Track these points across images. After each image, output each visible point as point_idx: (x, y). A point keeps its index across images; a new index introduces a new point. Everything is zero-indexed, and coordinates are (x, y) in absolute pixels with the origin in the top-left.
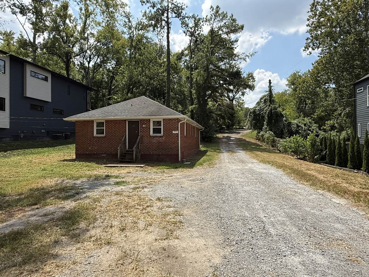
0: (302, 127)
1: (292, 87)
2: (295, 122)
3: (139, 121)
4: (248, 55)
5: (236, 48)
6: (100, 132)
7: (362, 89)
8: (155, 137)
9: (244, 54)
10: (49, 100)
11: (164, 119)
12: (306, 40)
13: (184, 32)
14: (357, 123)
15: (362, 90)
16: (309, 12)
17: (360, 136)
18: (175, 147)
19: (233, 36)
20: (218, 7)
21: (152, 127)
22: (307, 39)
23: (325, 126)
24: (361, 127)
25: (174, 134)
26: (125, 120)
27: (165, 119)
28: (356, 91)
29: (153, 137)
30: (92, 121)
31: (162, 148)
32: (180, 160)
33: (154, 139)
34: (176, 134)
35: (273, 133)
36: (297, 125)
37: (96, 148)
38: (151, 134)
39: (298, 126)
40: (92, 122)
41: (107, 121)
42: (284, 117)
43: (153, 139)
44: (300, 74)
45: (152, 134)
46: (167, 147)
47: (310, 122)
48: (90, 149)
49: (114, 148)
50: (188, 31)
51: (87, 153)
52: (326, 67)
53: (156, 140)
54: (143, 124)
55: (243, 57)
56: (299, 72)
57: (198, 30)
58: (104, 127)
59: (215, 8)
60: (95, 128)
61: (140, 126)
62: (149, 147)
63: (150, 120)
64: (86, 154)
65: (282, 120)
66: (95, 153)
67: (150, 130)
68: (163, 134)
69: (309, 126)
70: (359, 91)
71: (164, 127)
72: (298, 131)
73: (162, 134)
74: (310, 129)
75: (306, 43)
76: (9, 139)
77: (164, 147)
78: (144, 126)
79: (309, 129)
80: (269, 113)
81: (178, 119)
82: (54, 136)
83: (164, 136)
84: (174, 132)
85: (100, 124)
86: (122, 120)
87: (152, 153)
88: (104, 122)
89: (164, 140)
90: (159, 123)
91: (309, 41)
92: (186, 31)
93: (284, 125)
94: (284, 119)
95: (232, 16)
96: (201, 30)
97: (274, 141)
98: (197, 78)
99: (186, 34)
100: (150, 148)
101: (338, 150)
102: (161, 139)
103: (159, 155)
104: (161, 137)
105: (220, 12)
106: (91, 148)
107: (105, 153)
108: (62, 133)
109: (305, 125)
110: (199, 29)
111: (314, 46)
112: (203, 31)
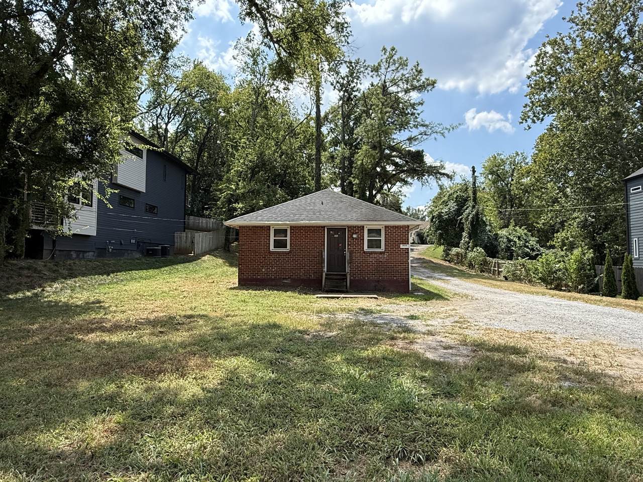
0: (515, 242)
1: (490, 176)
2: (504, 232)
3: (346, 228)
4: (448, 127)
5: (419, 114)
6: (279, 244)
7: (639, 188)
8: (371, 253)
9: (441, 126)
10: (143, 189)
11: (386, 227)
12: (524, 107)
13: (332, 84)
14: (632, 237)
15: (640, 190)
16: (532, 66)
17: (637, 256)
18: (403, 269)
19: (414, 96)
20: (393, 49)
21: (366, 238)
22: (526, 106)
23: (553, 241)
24: (639, 244)
25: (403, 249)
26: (324, 227)
27: (388, 227)
28: (628, 191)
29: (369, 254)
30: (267, 226)
31: (383, 271)
32: (410, 289)
33: (370, 256)
34: (405, 249)
35: (483, 251)
36: (508, 238)
37: (273, 269)
38: (365, 249)
39: (509, 241)
40: (268, 228)
41: (293, 228)
42: (486, 225)
43: (368, 256)
44: (502, 157)
45: (367, 249)
46: (392, 269)
47: (525, 234)
48: (263, 270)
49: (304, 270)
50: (337, 82)
51: (259, 277)
52: (564, 151)
53: (374, 258)
54: (353, 233)
55: (440, 129)
56: (501, 155)
57: (353, 82)
58: (287, 237)
59: (389, 50)
60: (272, 238)
61: (348, 236)
62: (362, 269)
63: (364, 227)
64: (257, 280)
65: (484, 231)
66: (273, 278)
67: (364, 243)
68: (385, 249)
69: (525, 240)
70: (633, 190)
71: (387, 238)
72: (510, 247)
73: (382, 249)
74: (527, 244)
75: (522, 112)
76: (92, 253)
77: (387, 269)
78: (355, 236)
79: (525, 244)
80: (472, 218)
81: (408, 226)
82: (148, 250)
83: (387, 252)
84: (402, 246)
85: (278, 232)
86: (319, 227)
87: (366, 278)
88: (286, 230)
89: (387, 258)
90: (378, 232)
91: (528, 109)
92: (335, 82)
93: (488, 237)
94: (488, 228)
95: (418, 65)
96: (358, 82)
97: (485, 263)
98: (363, 160)
99: (335, 87)
100: (364, 271)
101: (625, 276)
102: (381, 256)
103: (378, 281)
104: (381, 253)
105: (395, 58)
106: (265, 270)
107: (289, 278)
108: (158, 245)
109: (519, 238)
110: (355, 80)
111: (535, 116)
112: (361, 84)
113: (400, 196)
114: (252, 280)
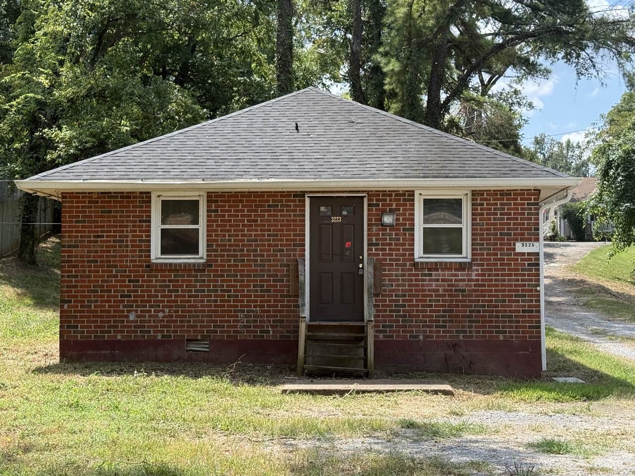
3: (363, 197)
6: (177, 242)
8: (435, 267)
11: (474, 193)
18: (523, 311)
21: (419, 225)
25: (523, 254)
26: (302, 195)
27: (481, 192)
29: (429, 270)
30: (141, 193)
31: (468, 317)
32: (544, 367)
33: (431, 275)
34: (529, 254)
37: (161, 315)
38: (416, 256)
40: (145, 197)
41: (214, 197)
43: (425, 275)
45: (422, 254)
46: (492, 311)
48: (132, 318)
49: (246, 316)
51: (119, 337)
53: (443, 280)
54: (384, 212)
58: (197, 223)
60: (156, 227)
61: (369, 220)
62: (409, 311)
63: (413, 195)
64: (113, 344)
66: (159, 338)
67: (413, 240)
68: (473, 255)
71: (478, 224)
73: (464, 254)
77: (479, 311)
78: (388, 219)
81: (539, 190)
83: (478, 265)
84: (520, 247)
85: (171, 208)
87: (421, 337)
88: (196, 203)
89: (477, 280)
100: (415, 316)
102: (461, 275)
103: (455, 346)
104: (461, 267)
106: (137, 316)
107: (204, 338)
113: (515, 107)
114: (98, 345)
